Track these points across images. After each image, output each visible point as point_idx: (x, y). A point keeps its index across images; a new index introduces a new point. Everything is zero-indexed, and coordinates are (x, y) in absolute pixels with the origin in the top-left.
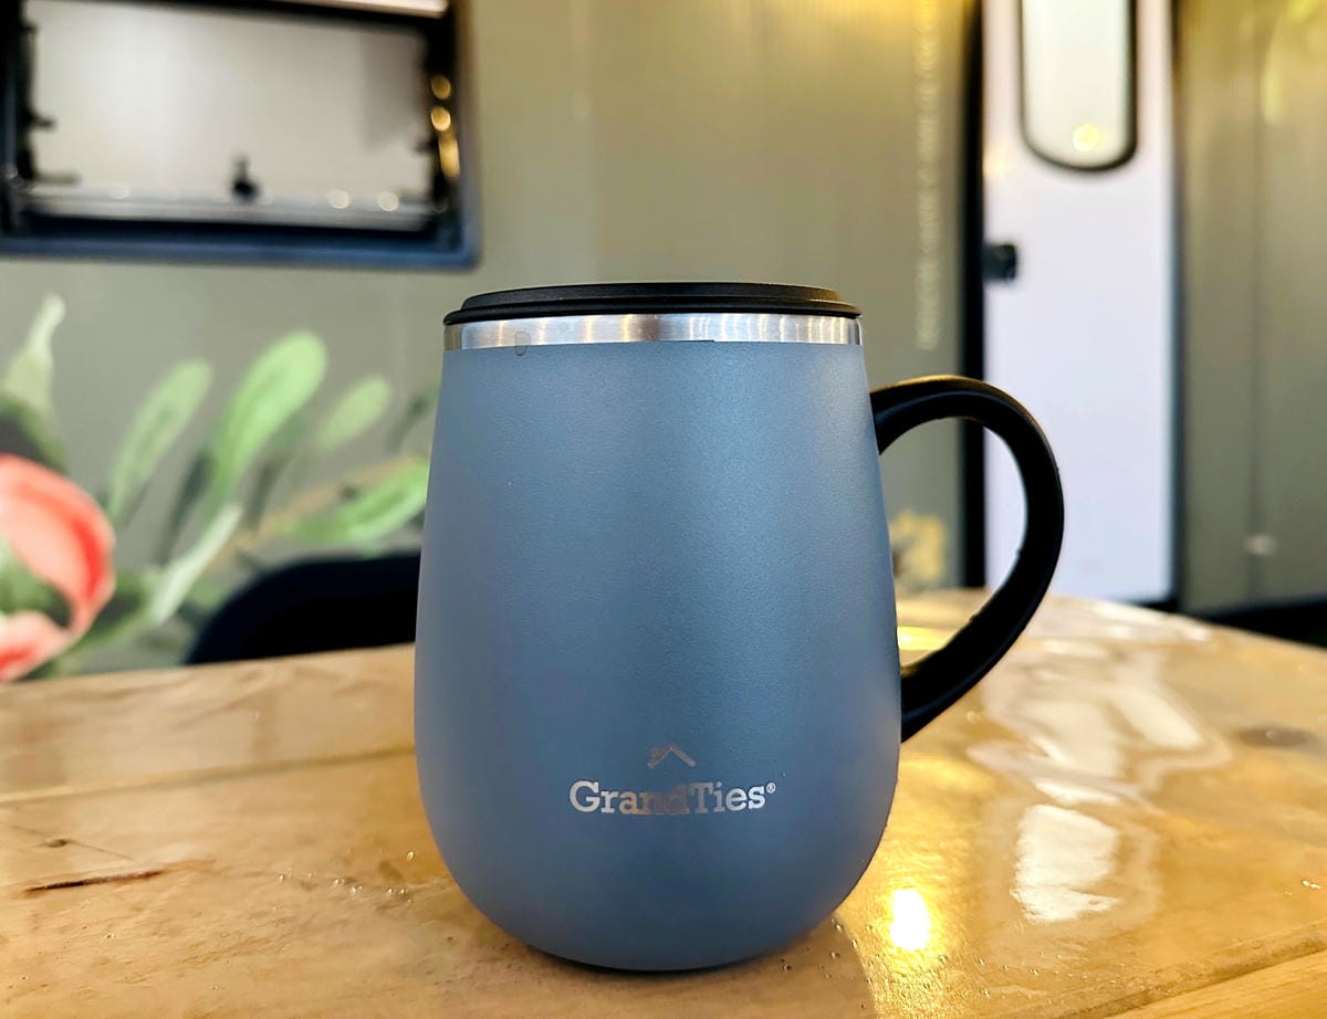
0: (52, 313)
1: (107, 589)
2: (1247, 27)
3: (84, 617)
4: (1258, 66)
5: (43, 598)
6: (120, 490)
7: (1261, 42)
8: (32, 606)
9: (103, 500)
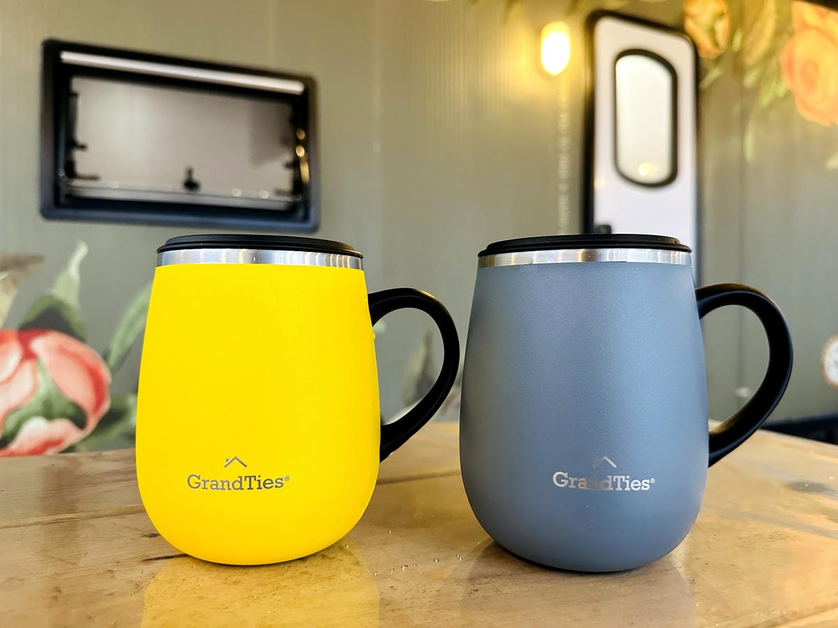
0: (82, 252)
1: (106, 406)
2: (736, 110)
3: (92, 423)
4: (742, 132)
5: (71, 411)
6: (116, 351)
7: (744, 118)
8: (63, 416)
9: (105, 357)
